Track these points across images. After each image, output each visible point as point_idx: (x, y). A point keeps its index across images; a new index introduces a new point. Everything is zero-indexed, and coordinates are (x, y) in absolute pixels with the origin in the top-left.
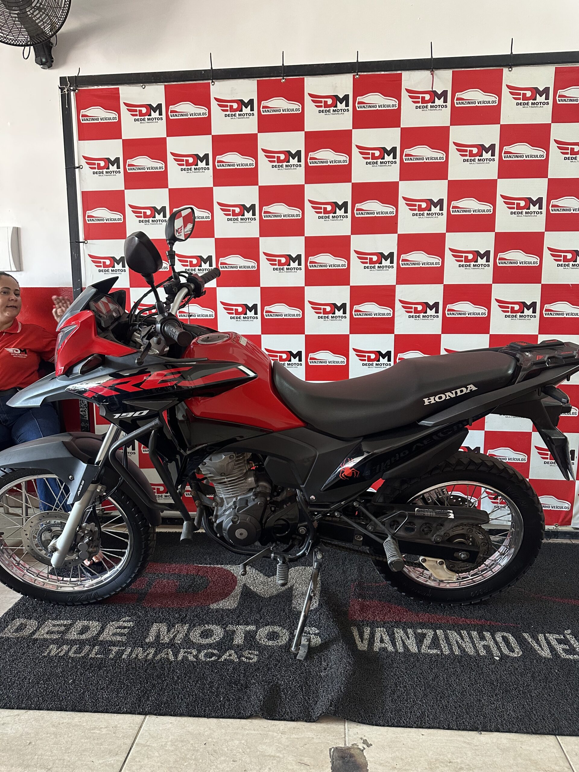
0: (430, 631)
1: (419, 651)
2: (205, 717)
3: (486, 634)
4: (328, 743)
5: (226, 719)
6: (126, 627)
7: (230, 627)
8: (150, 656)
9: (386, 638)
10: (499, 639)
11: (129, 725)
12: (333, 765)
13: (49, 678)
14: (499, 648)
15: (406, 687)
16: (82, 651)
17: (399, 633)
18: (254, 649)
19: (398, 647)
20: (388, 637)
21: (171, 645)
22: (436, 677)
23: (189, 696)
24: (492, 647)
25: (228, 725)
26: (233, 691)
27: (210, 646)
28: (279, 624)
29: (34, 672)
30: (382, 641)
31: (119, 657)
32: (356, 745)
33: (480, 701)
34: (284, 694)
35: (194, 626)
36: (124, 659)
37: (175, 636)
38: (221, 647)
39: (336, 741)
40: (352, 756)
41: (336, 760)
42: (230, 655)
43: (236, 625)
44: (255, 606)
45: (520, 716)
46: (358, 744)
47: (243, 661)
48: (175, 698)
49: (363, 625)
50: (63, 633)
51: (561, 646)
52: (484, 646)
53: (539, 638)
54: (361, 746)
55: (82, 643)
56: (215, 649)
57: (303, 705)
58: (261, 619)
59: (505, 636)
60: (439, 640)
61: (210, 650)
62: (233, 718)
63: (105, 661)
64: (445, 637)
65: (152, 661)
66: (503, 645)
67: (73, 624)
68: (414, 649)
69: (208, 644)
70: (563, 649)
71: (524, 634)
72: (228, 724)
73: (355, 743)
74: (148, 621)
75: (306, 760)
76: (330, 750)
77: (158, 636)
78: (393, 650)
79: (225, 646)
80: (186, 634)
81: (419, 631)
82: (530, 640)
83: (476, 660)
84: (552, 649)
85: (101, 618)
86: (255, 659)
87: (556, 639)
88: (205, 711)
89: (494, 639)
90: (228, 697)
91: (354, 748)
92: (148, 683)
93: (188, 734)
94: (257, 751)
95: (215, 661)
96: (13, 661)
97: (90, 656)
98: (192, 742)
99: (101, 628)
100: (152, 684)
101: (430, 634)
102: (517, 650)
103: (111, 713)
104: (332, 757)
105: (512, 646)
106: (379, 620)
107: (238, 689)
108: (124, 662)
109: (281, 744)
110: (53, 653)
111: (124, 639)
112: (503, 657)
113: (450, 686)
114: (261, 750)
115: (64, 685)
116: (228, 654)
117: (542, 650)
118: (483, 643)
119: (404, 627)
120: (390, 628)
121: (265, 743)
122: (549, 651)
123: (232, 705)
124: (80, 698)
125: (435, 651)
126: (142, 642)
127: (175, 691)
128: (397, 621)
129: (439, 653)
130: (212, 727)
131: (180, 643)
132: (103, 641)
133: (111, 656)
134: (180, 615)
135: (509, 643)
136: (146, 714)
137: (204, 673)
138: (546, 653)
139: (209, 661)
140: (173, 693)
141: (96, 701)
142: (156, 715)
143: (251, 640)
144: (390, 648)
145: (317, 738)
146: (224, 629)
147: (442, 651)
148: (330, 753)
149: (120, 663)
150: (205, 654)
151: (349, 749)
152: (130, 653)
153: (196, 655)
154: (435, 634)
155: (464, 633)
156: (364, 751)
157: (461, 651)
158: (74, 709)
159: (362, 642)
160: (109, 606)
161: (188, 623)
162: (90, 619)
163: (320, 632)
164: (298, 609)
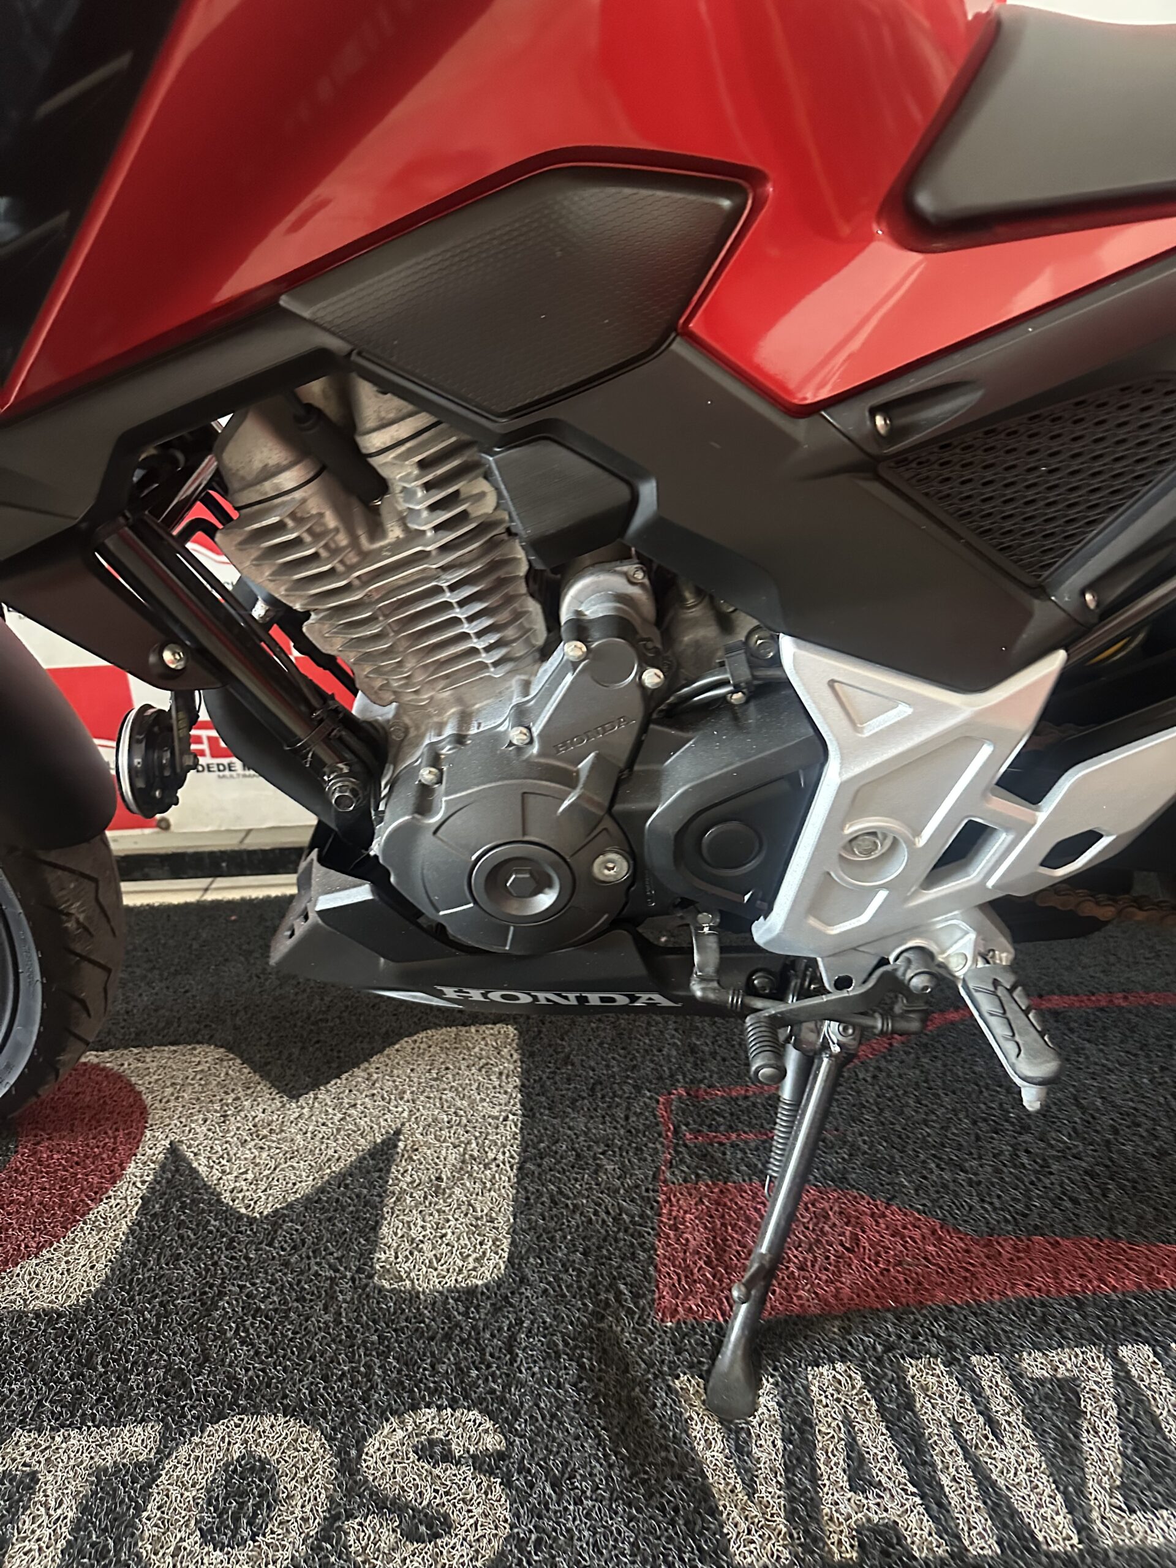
0: (1093, 1355)
1: (1085, 1533)
9: (877, 1443)
17: (938, 1397)
20: (884, 1437)
28: (292, 1398)
30: (858, 1471)
43: (54, 1432)
44: (189, 1281)
58: (202, 1366)
60: (1157, 1427)
78: (942, 1547)
81: (1034, 1365)
119: (951, 1346)
120: (879, 1361)
128: (907, 1310)
144: (918, 1532)
159: (750, 1496)
163: (507, 1451)
164: (402, 1280)
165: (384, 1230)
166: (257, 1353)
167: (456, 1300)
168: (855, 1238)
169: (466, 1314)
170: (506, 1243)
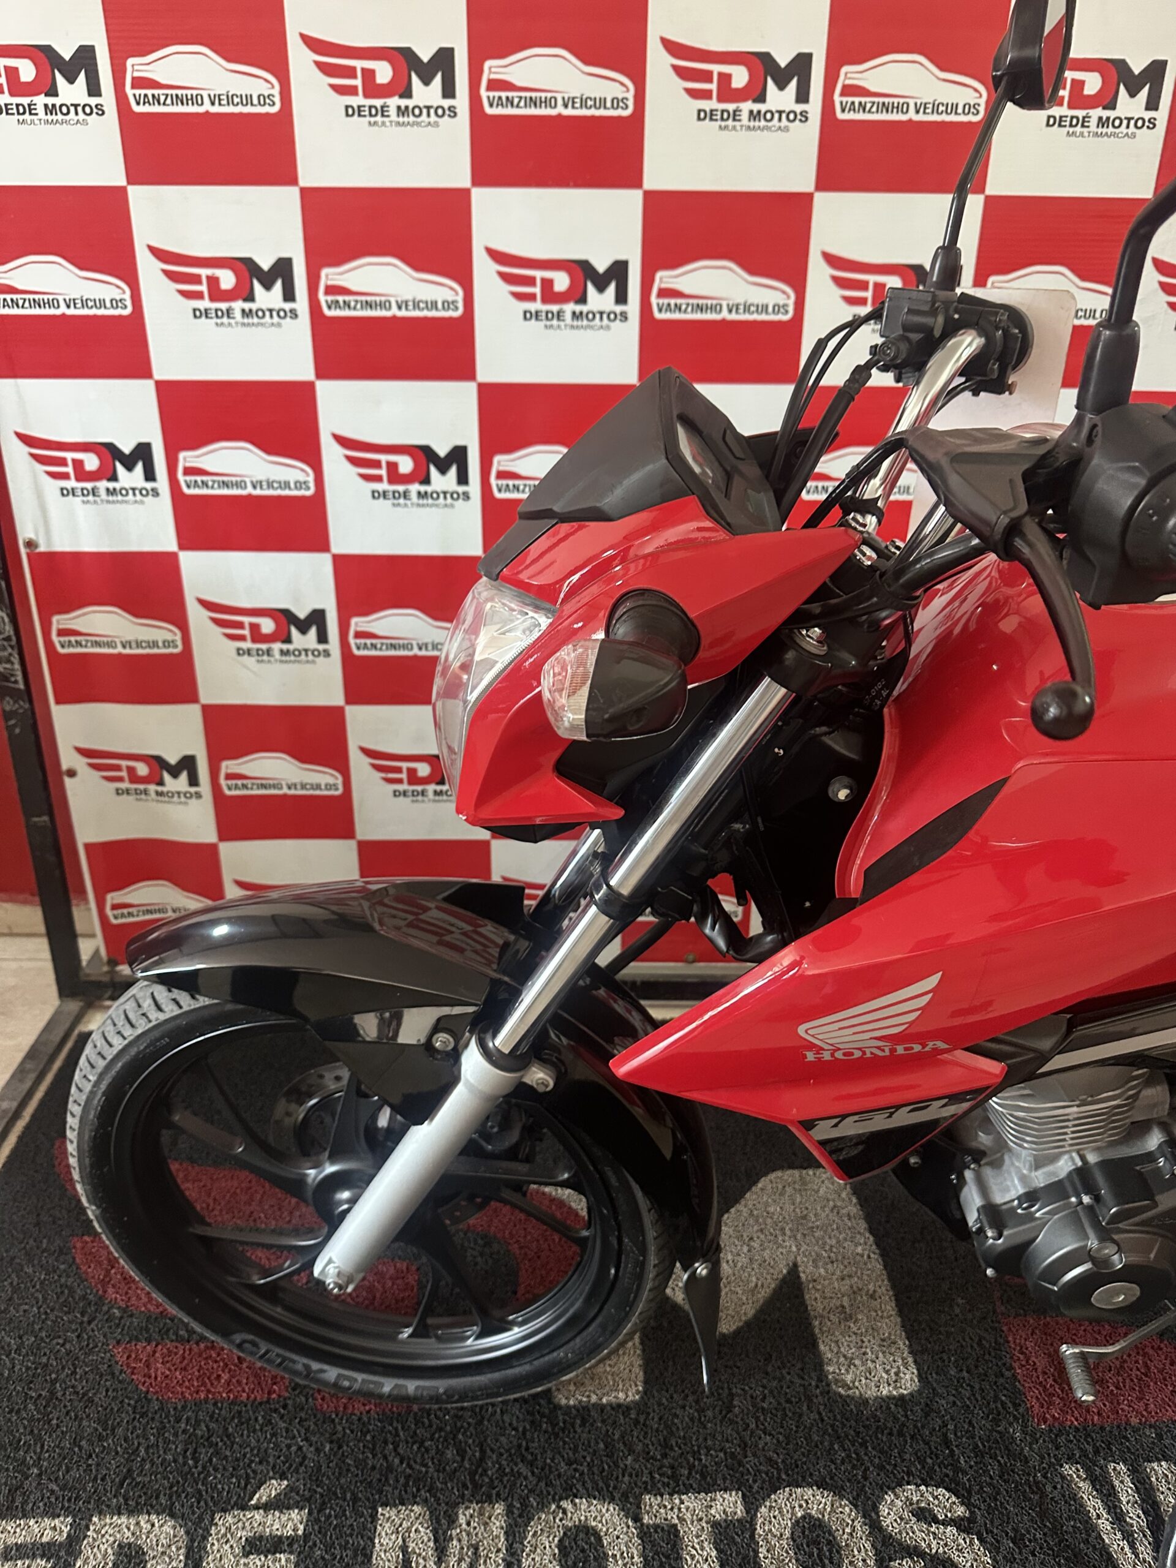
6: (280, 1537)
7: (653, 1509)
28: (817, 1475)
35: (526, 1513)
43: (671, 1495)
58: (746, 1453)
67: (78, 1539)
74: (355, 1499)
80: (507, 1564)
85: (178, 1496)
99: (187, 1557)
106: (1135, 1422)
146: (637, 1519)
160: (198, 1422)
161: (498, 1495)
162: (137, 1504)
163: (971, 1520)
164: (850, 1389)
165: (822, 1347)
166: (778, 1441)
167: (896, 1405)
169: (906, 1416)
170: (910, 1360)
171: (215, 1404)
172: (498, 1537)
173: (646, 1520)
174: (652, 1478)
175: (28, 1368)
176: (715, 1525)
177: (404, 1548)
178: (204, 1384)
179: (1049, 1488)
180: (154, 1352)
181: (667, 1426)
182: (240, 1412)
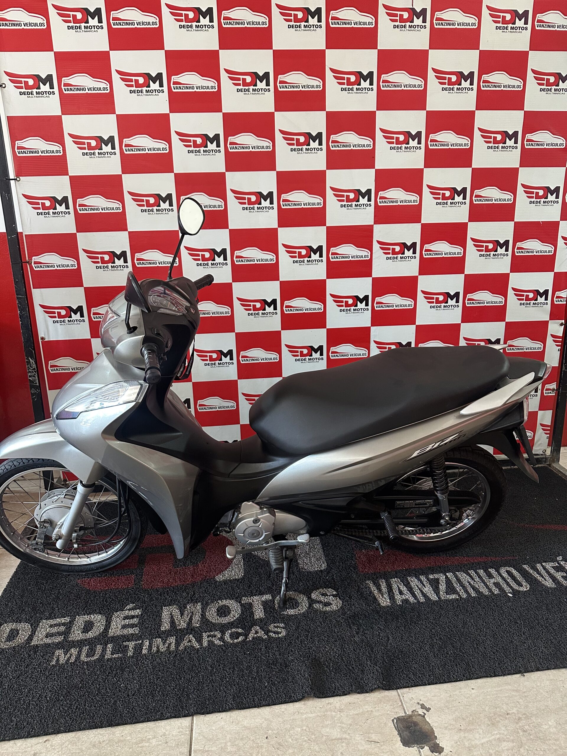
0: (441, 575)
1: (439, 598)
2: (255, 707)
3: (491, 571)
4: (388, 714)
5: (278, 706)
6: (134, 616)
7: (245, 600)
8: (173, 647)
9: (404, 589)
10: (505, 575)
11: (178, 731)
12: (401, 737)
13: (69, 692)
14: (508, 584)
15: (441, 639)
16: (95, 653)
17: (414, 582)
18: (278, 621)
19: (419, 597)
20: (405, 588)
21: (190, 629)
22: (465, 623)
23: (231, 687)
24: (501, 584)
25: (283, 712)
26: (274, 672)
27: (232, 625)
28: (294, 589)
29: (48, 687)
30: (401, 593)
31: (139, 654)
32: (416, 711)
33: (512, 642)
34: (327, 667)
35: (207, 604)
36: (145, 655)
37: (191, 619)
38: (244, 624)
39: (395, 711)
40: (416, 724)
41: (403, 732)
42: (257, 632)
43: (250, 597)
44: (262, 572)
45: (553, 652)
46: (417, 710)
47: (273, 637)
48: (217, 691)
49: (377, 578)
50: (66, 633)
51: (559, 574)
52: (494, 583)
53: (538, 568)
54: (421, 712)
55: (92, 643)
56: (238, 628)
57: (350, 676)
59: (509, 571)
60: (453, 584)
61: (233, 630)
62: (285, 703)
63: (125, 660)
64: (457, 579)
65: (177, 652)
66: (509, 580)
67: (73, 621)
68: (434, 597)
69: (229, 623)
70: (563, 577)
71: (525, 567)
72: (283, 710)
73: (414, 709)
74: (156, 606)
75: (374, 737)
76: (393, 721)
77: (173, 622)
78: (416, 601)
79: (247, 622)
80: (202, 615)
81: (431, 577)
82: (531, 571)
83: (493, 599)
84: (554, 579)
85: (102, 610)
86: (284, 633)
87: (552, 567)
88: (254, 701)
89: (501, 576)
90: (272, 681)
91: (416, 716)
92: (181, 679)
93: (245, 730)
94: (322, 736)
95: (244, 641)
96: (18, 677)
97: (106, 657)
98: (252, 738)
99: (106, 622)
100: (187, 679)
101: (442, 578)
102: (524, 584)
103: (154, 721)
104: (397, 728)
105: (518, 580)
106: (390, 570)
107: (279, 670)
108: (146, 658)
109: (343, 723)
110: (62, 660)
111: (136, 630)
112: (514, 592)
113: (481, 630)
114: (326, 734)
115: (89, 697)
116: (253, 631)
117: (546, 580)
118: (492, 581)
119: (416, 575)
120: (403, 578)
121: (327, 726)
122: (551, 581)
123: (279, 688)
124: (113, 710)
125: (453, 596)
126: (157, 632)
127: (214, 683)
128: (407, 569)
129: (457, 597)
130: (267, 717)
131: (200, 626)
132: (114, 636)
133: (130, 654)
134: (188, 594)
135: (515, 577)
136: (192, 715)
137: (238, 657)
138: (549, 583)
139: (238, 643)
140: (213, 686)
141: (132, 710)
142: (203, 714)
143: (272, 612)
144: (412, 599)
145: (376, 711)
146: (239, 603)
147: (460, 595)
148: (394, 725)
149: (143, 660)
150: (230, 635)
151: (410, 716)
152: (149, 646)
153: (221, 638)
154: (447, 577)
155: (472, 572)
156: (426, 717)
157: (476, 592)
158: (111, 724)
159: (383, 597)
160: (106, 594)
161: (199, 601)
162: (90, 613)
163: (338, 594)
164: (306, 569)
165: (299, 561)
167: (319, 572)
168: (396, 558)
169: (322, 574)
170: (325, 562)
171: (111, 590)
172: (199, 610)
173: (243, 602)
174: (245, 593)
175: (50, 587)
176: (263, 602)
177: (171, 614)
178: (107, 586)
179: (361, 586)
180: (90, 580)
181: (250, 582)
182: (119, 591)
